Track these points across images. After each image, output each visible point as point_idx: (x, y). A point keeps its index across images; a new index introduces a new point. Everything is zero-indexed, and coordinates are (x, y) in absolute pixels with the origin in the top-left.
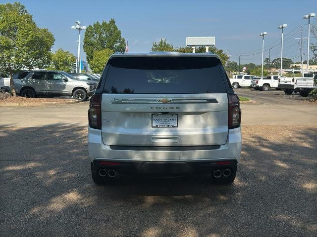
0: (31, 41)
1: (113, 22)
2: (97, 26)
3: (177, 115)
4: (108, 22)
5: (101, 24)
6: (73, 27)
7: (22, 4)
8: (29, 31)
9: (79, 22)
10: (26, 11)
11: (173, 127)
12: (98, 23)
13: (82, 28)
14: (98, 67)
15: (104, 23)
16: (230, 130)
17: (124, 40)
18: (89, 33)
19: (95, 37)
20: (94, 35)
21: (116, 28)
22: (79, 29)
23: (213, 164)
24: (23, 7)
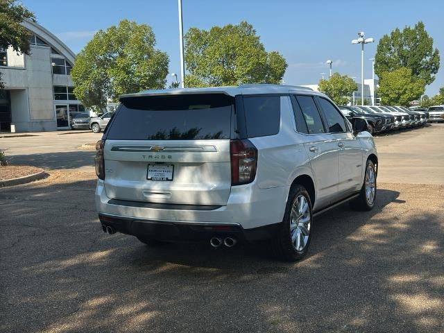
0: (251, 69)
1: (421, 26)
2: (396, 35)
3: (173, 165)
4: (413, 28)
5: (401, 31)
6: (355, 41)
7: (249, 23)
8: (250, 56)
9: (362, 34)
10: (254, 31)
11: (167, 180)
12: (397, 30)
13: (366, 41)
14: (388, 95)
15: (406, 30)
16: (233, 187)
17: (437, 52)
18: (383, 46)
19: (393, 51)
20: (390, 49)
21: (425, 36)
22: (363, 42)
23: (206, 228)
24: (251, 27)
